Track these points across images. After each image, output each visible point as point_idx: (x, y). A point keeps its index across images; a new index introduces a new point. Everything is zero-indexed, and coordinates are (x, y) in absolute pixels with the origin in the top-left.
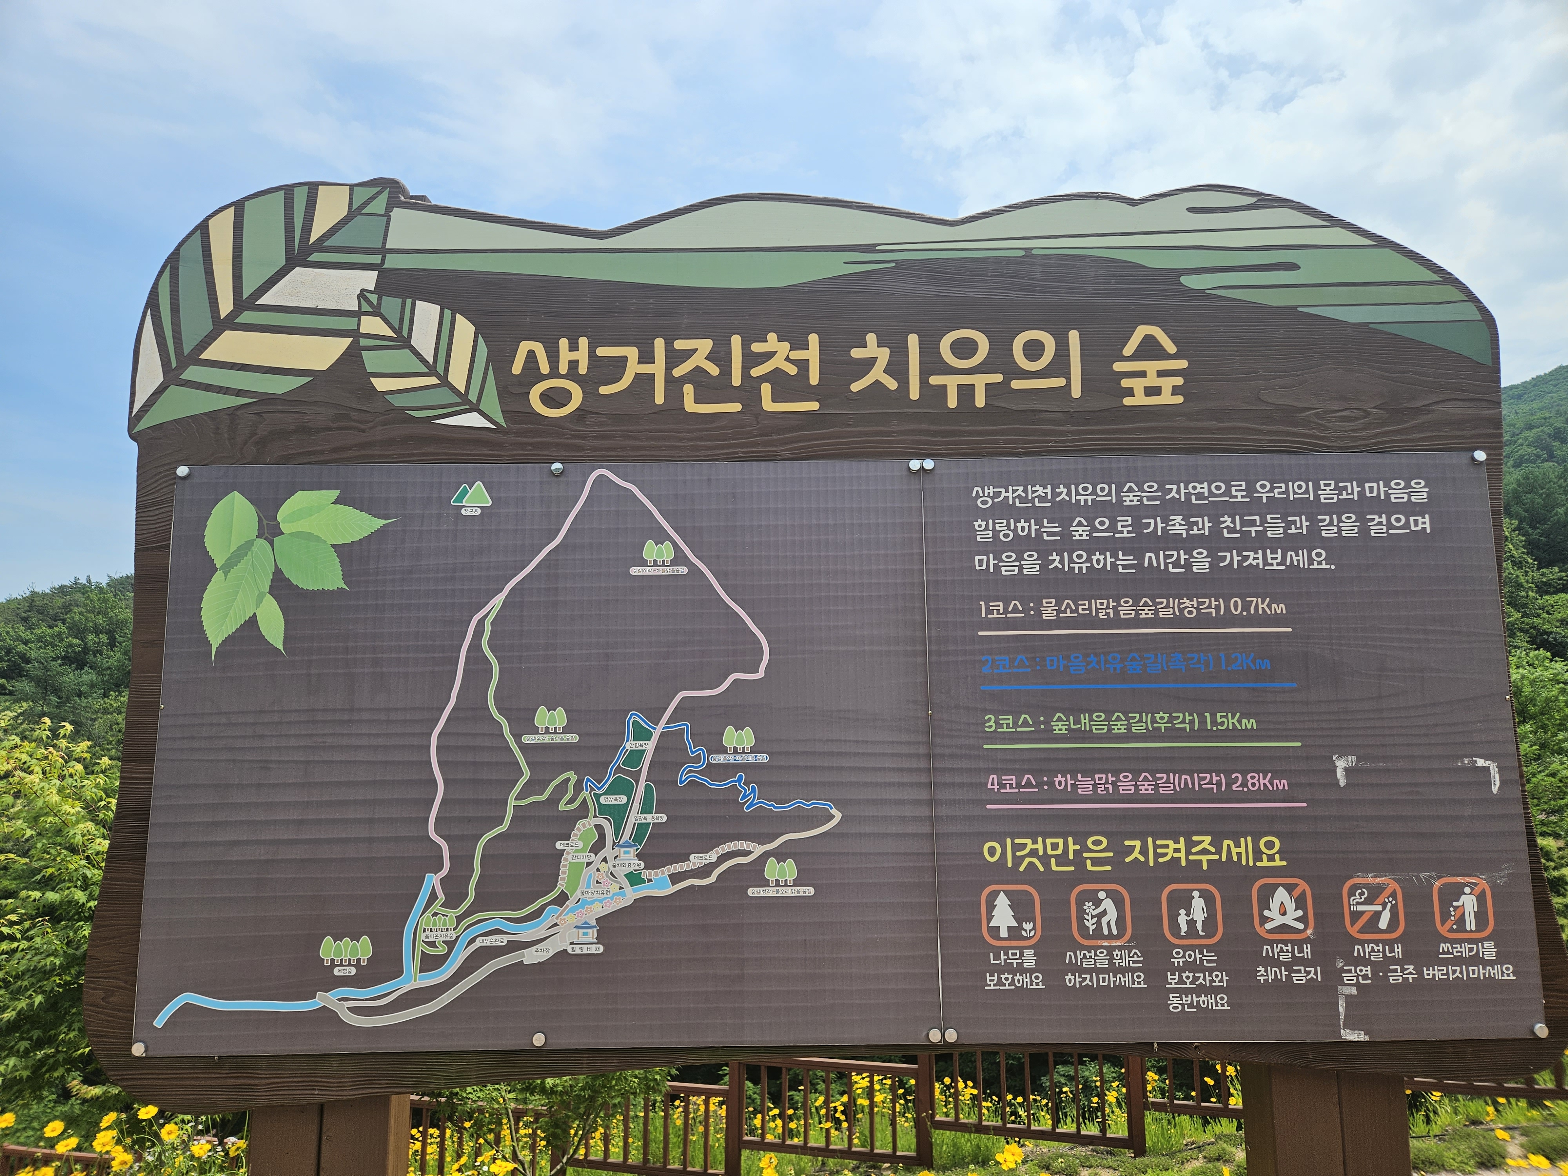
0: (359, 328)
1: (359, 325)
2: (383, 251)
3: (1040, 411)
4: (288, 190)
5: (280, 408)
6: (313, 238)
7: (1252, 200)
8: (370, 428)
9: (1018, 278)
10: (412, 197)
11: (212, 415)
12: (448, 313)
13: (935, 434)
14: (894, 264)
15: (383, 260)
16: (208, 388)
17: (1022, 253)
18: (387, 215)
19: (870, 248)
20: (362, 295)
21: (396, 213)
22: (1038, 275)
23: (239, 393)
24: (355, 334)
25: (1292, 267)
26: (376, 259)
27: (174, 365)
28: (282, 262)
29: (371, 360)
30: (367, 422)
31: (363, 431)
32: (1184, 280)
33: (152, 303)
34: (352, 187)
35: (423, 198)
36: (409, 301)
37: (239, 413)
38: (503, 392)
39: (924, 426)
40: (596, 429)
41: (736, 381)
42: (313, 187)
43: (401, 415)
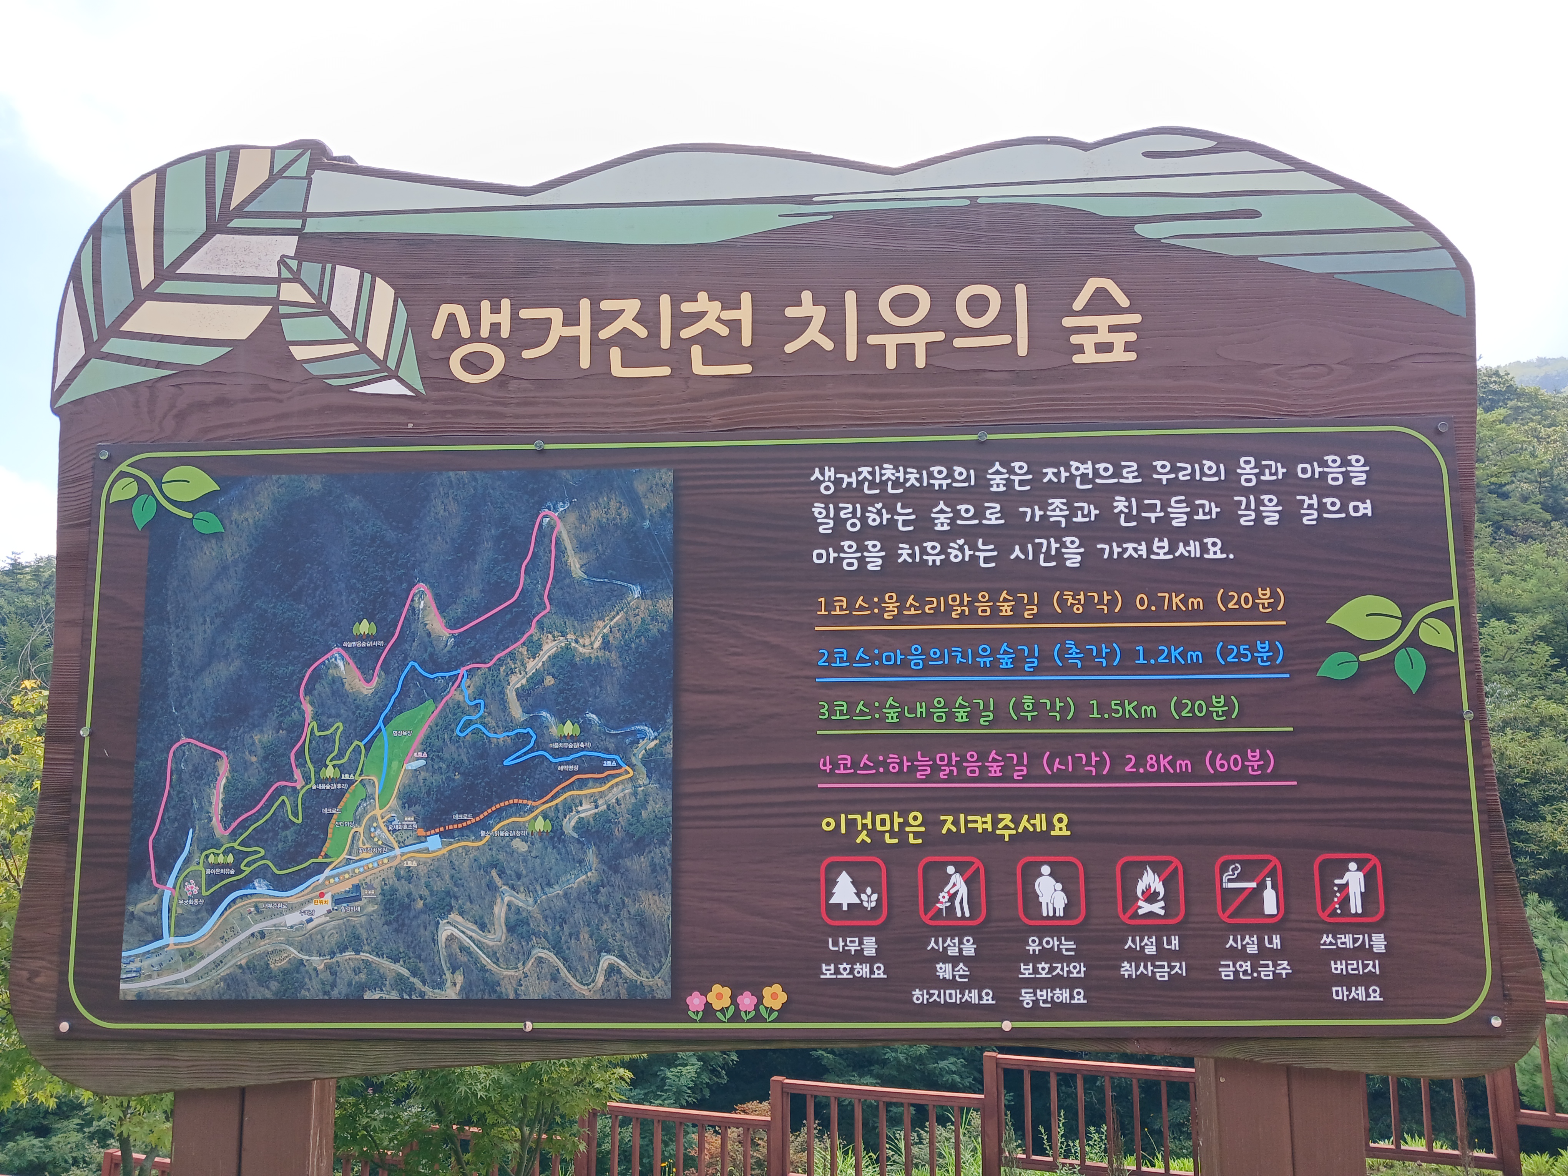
0: (278, 296)
1: (278, 292)
2: (304, 216)
3: (984, 371)
4: (210, 156)
5: (199, 379)
6: (234, 203)
7: (1212, 143)
8: (289, 398)
9: (963, 229)
10: (335, 159)
11: (131, 388)
12: (368, 277)
13: (872, 397)
14: (831, 217)
15: (304, 225)
16: (128, 360)
17: (968, 202)
18: (308, 178)
19: (807, 200)
20: (282, 262)
21: (318, 175)
22: (983, 226)
23: (159, 365)
24: (275, 302)
25: (1254, 214)
26: (297, 224)
27: (95, 338)
28: (203, 228)
29: (291, 329)
30: (285, 392)
31: (281, 401)
32: (1139, 229)
33: (75, 275)
34: (273, 150)
35: (348, 159)
36: (329, 266)
37: (158, 385)
38: (422, 359)
39: (862, 389)
40: (519, 395)
41: (665, 343)
42: (234, 152)
43: (320, 384)
